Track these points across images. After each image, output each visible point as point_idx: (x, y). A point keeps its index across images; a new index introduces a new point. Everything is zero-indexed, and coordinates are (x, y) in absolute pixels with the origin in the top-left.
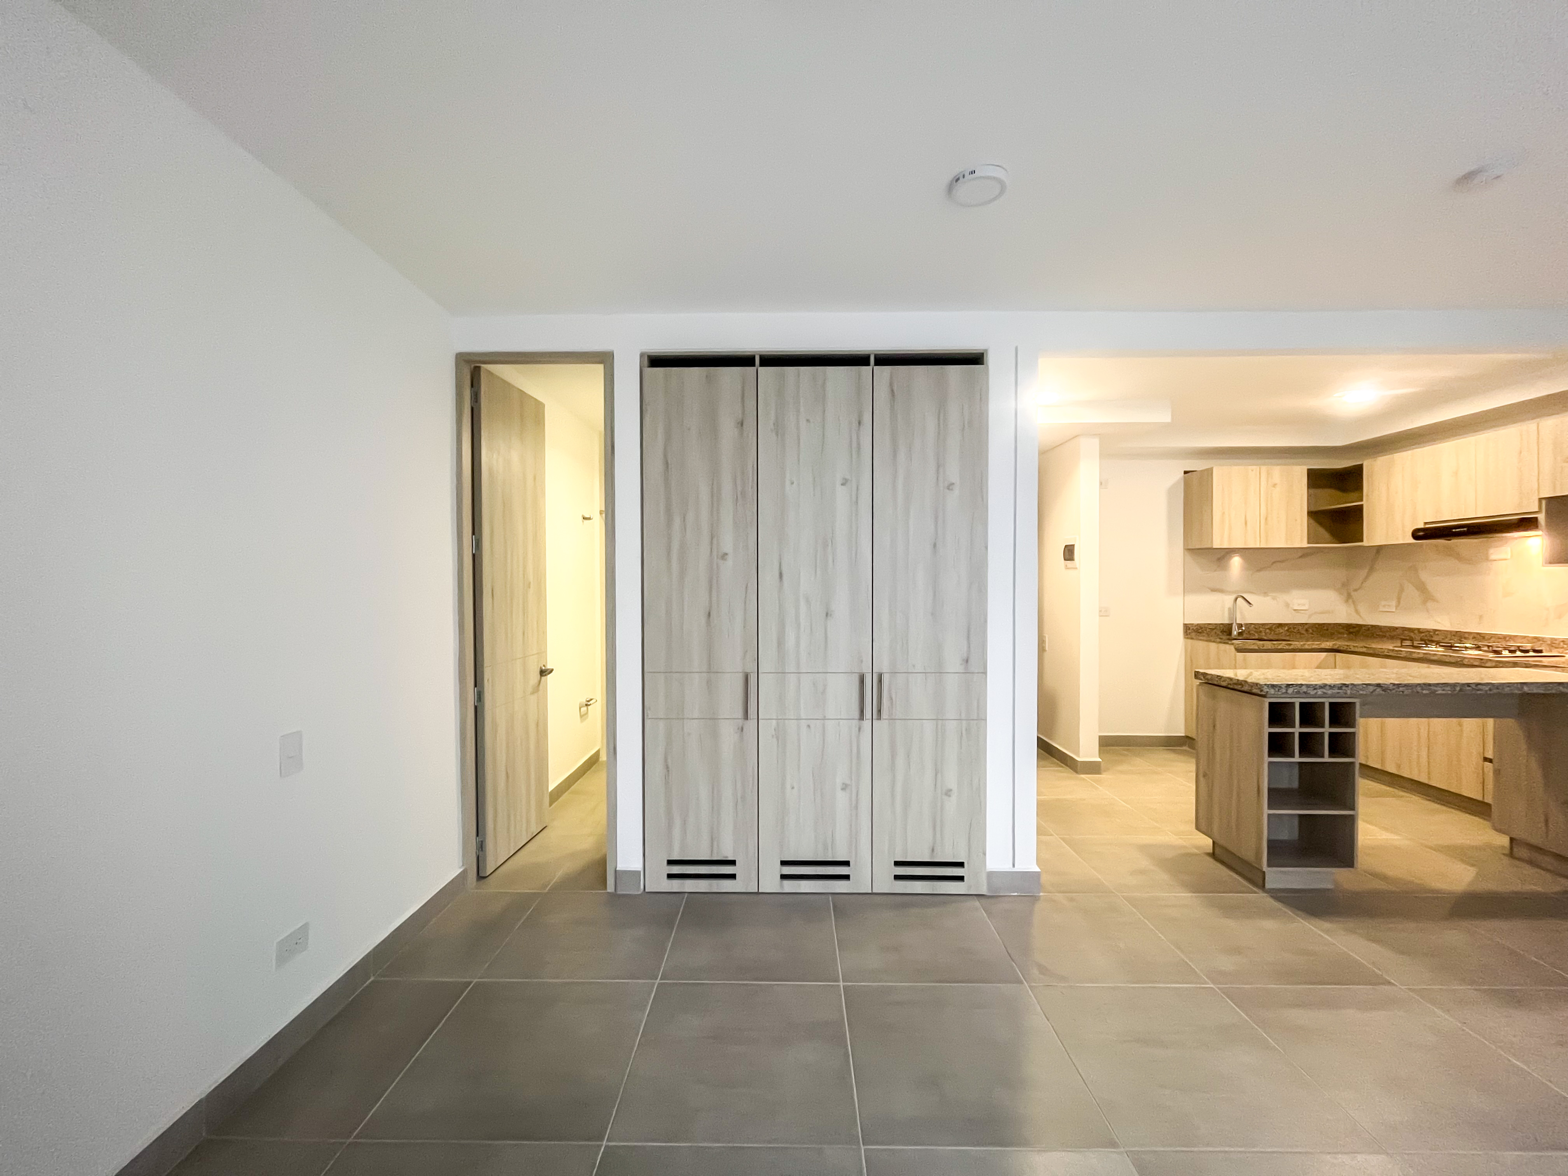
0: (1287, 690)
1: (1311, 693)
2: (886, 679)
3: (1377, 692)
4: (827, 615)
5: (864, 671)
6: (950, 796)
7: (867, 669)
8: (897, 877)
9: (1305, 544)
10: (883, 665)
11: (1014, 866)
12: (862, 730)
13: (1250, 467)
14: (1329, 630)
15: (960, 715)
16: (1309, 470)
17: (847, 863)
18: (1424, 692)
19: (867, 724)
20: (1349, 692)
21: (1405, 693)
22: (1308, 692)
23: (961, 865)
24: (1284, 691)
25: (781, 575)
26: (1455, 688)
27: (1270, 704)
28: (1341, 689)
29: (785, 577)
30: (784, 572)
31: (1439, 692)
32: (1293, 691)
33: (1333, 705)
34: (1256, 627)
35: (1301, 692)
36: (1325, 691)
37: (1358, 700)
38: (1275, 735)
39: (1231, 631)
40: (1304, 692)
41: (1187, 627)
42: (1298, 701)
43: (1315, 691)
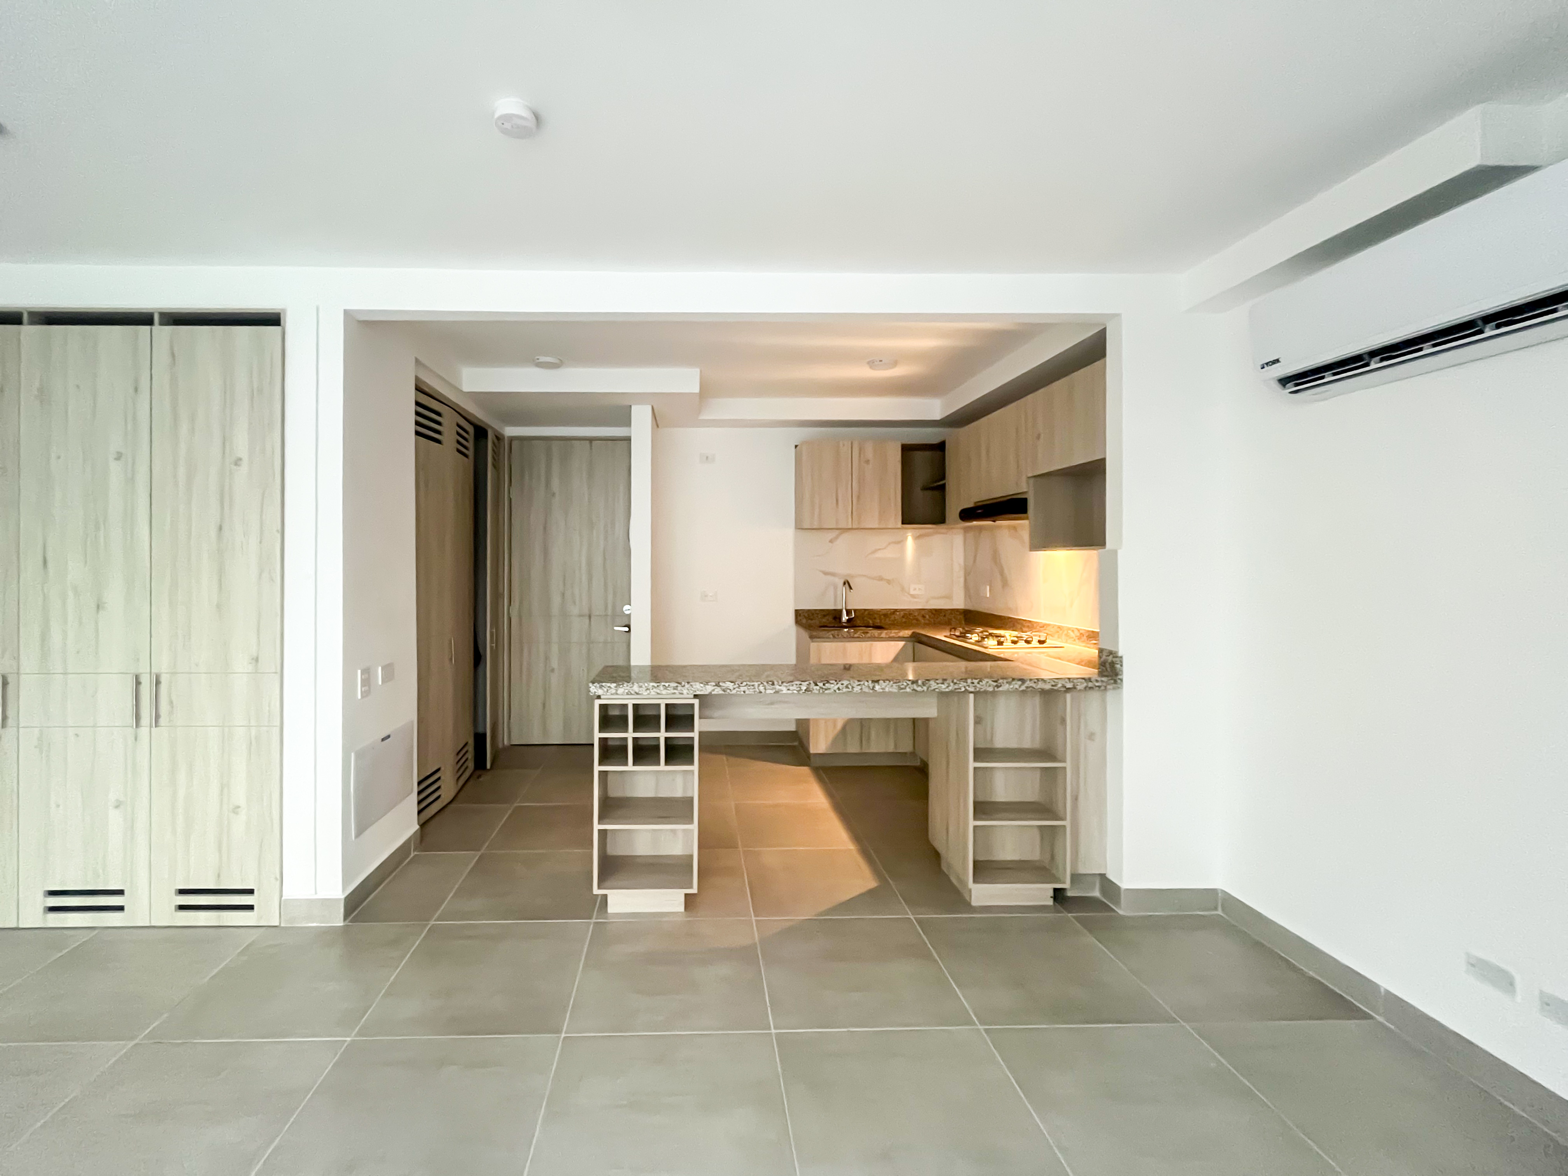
0: (617, 690)
1: (644, 694)
2: (164, 679)
4: (98, 607)
5: (141, 671)
6: (237, 813)
7: (143, 669)
8: (182, 908)
9: (899, 525)
10: (163, 665)
11: (316, 893)
12: (138, 739)
14: (947, 616)
15: (249, 720)
16: (902, 444)
17: (121, 892)
18: (768, 692)
19: (144, 731)
20: (685, 692)
21: (747, 693)
22: (640, 692)
23: (251, 892)
24: (614, 691)
25: (45, 562)
26: (800, 687)
27: (601, 706)
28: (677, 689)
29: (50, 565)
30: (49, 559)
31: (784, 692)
32: (624, 692)
33: (667, 706)
34: (870, 613)
35: (633, 693)
36: (659, 691)
37: (696, 702)
38: (606, 739)
39: (840, 618)
40: (636, 693)
41: (798, 613)
42: (630, 703)
43: (648, 691)
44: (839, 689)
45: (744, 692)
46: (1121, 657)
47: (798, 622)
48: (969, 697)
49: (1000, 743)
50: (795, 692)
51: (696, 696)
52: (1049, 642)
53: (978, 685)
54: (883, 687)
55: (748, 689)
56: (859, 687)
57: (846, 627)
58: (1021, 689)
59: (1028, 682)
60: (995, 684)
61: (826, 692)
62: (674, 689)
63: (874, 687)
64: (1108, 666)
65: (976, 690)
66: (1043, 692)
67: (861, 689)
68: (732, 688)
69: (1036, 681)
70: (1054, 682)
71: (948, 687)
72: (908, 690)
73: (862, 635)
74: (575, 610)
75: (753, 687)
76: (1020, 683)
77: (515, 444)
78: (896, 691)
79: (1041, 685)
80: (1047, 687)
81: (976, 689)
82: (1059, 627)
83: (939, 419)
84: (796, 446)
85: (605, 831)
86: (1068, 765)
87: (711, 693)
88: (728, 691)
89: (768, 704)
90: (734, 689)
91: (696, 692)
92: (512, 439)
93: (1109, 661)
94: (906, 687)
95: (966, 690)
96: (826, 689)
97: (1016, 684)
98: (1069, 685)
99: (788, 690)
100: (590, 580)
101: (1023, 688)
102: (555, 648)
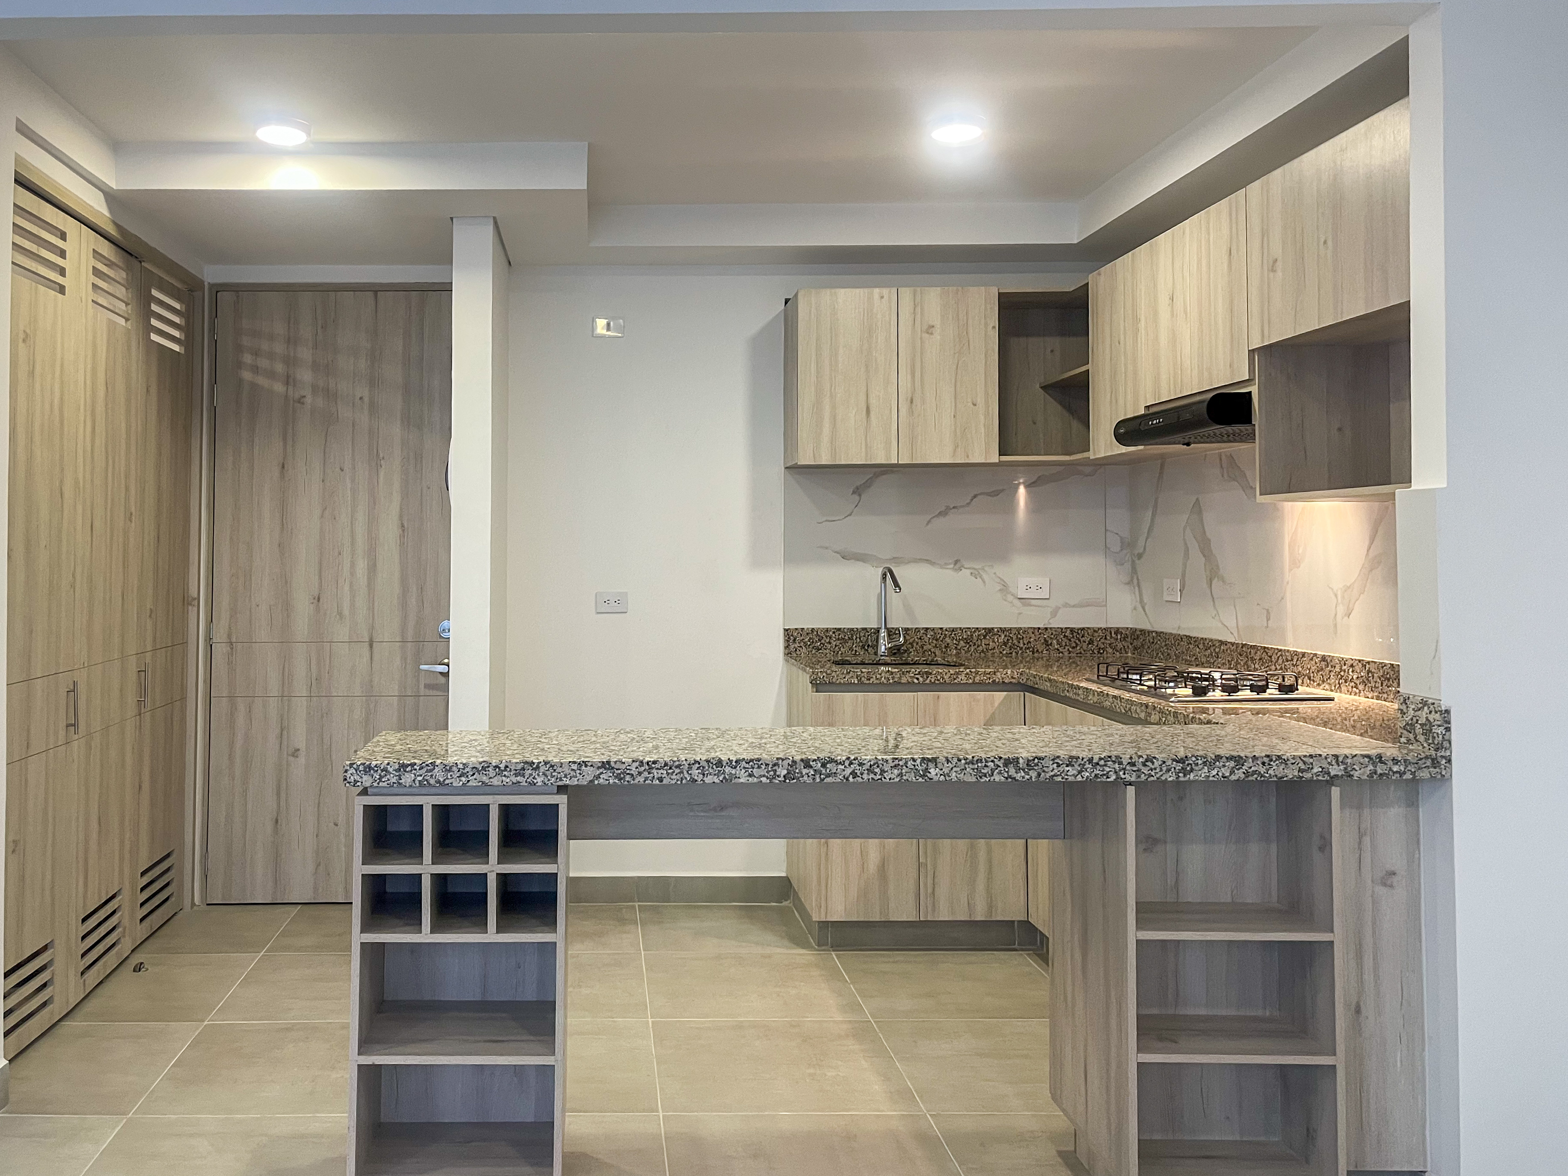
0: (400, 777)
1: (455, 784)
3: (601, 781)
9: (994, 457)
13: (877, 291)
16: (1001, 295)
18: (709, 780)
20: (539, 780)
21: (665, 781)
22: (446, 782)
24: (394, 779)
27: (367, 809)
28: (522, 775)
31: (742, 780)
32: (414, 781)
33: (506, 810)
34: (939, 636)
35: (432, 782)
36: (485, 778)
37: (562, 800)
38: (380, 879)
39: (876, 646)
40: (438, 782)
41: (789, 634)
42: (428, 802)
43: (463, 779)
44: (854, 774)
45: (661, 779)
46: (1447, 712)
47: (790, 652)
48: (1125, 792)
49: (1192, 893)
50: (764, 780)
51: (562, 789)
52: (1303, 690)
53: (1145, 770)
54: (946, 771)
55: (668, 774)
56: (896, 772)
57: (886, 664)
58: (1233, 778)
59: (1250, 762)
60: (1179, 766)
61: (828, 780)
62: (516, 775)
63: (926, 770)
64: (1418, 729)
65: (1139, 780)
66: (1282, 784)
67: (901, 775)
68: (635, 773)
69: (1266, 760)
70: (1305, 763)
71: (1080, 772)
72: (997, 778)
73: (918, 679)
74: (342, 632)
75: (677, 771)
76: (1232, 764)
77: (225, 298)
78: (974, 779)
79: (1277, 770)
80: (1291, 773)
81: (1139, 777)
82: (1324, 658)
83: (1075, 242)
84: (787, 301)
85: (377, 1069)
86: (1338, 937)
87: (592, 781)
88: (628, 778)
89: (715, 810)
90: (640, 773)
91: (561, 780)
92: (218, 289)
93: (1423, 720)
94: (993, 771)
95: (1118, 777)
96: (828, 776)
97: (1224, 766)
98: (1335, 770)
99: (750, 775)
100: (372, 569)
101: (1239, 774)
102: (300, 707)
